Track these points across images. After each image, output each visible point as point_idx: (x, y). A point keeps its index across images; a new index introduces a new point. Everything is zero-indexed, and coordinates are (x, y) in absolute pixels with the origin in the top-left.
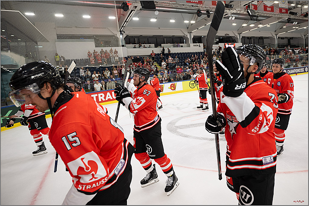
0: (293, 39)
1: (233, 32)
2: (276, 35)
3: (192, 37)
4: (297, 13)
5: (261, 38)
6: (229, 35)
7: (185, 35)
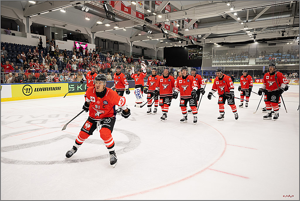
0: (146, 50)
1: (85, 28)
2: (132, 42)
3: (30, 24)
4: (152, 21)
5: (116, 43)
6: (80, 32)
7: (20, 18)
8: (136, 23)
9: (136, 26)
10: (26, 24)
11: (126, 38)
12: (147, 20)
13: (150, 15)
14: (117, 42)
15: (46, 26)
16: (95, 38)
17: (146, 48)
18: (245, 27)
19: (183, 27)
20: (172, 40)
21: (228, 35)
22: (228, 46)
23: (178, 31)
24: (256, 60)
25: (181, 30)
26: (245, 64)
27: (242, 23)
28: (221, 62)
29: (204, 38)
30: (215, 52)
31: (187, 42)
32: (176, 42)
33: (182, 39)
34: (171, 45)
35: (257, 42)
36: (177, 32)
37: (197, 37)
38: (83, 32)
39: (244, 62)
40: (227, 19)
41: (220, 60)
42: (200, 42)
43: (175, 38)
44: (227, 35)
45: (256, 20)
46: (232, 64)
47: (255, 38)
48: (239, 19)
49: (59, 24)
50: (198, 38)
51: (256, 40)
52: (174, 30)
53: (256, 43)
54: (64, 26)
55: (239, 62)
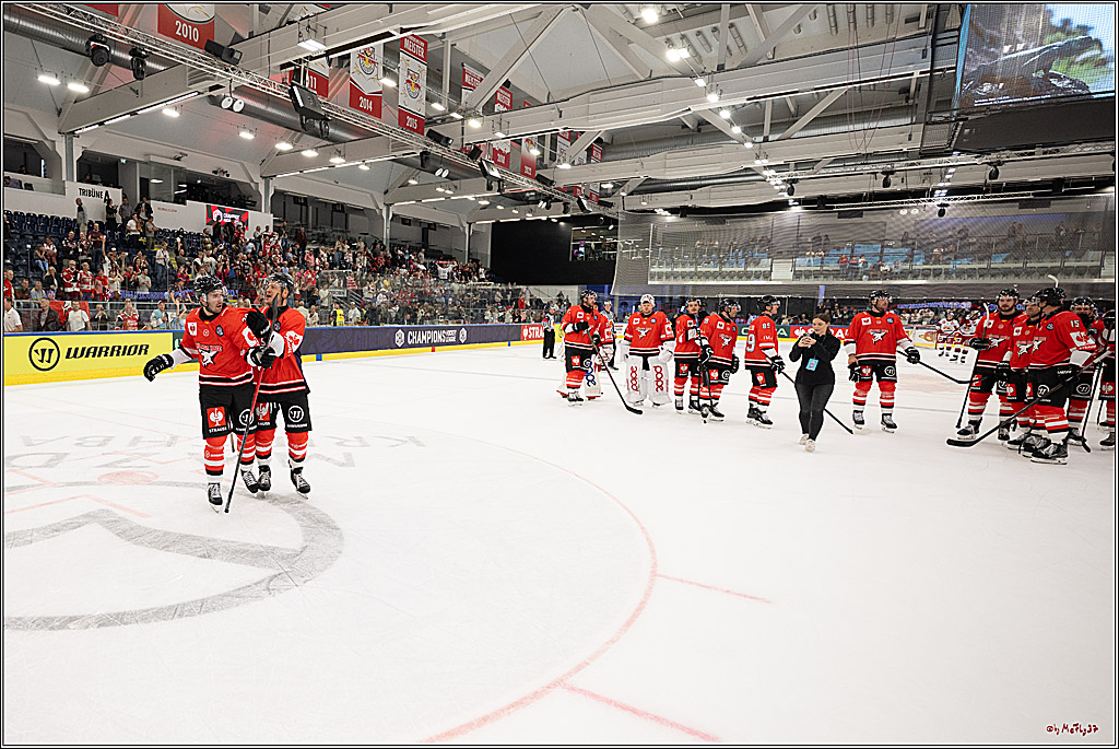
0: (435, 229)
1: (242, 164)
2: (388, 206)
3: (77, 155)
4: (448, 139)
5: (339, 209)
6: (228, 175)
7: (46, 139)
8: (398, 146)
9: (399, 154)
10: (63, 154)
11: (372, 195)
12: (432, 134)
13: (443, 121)
14: (342, 205)
15: (123, 161)
16: (271, 193)
17: (435, 224)
18: (758, 157)
19: (553, 158)
20: (520, 199)
21: (703, 182)
22: (703, 219)
23: (537, 171)
24: (794, 266)
25: (546, 167)
26: (758, 278)
27: (749, 145)
28: (680, 270)
29: (623, 191)
30: (659, 237)
31: (566, 204)
32: (531, 206)
33: (550, 197)
34: (515, 216)
35: (799, 207)
36: (533, 172)
37: (601, 189)
38: (236, 175)
39: (754, 269)
40: (701, 132)
41: (676, 265)
42: (610, 205)
43: (528, 194)
44: (698, 183)
45: (796, 135)
46: (714, 276)
47: (791, 192)
48: (737, 130)
49: (162, 154)
50: (603, 192)
51: (795, 200)
52: (524, 166)
53: (798, 209)
54: (178, 159)
55: (737, 269)
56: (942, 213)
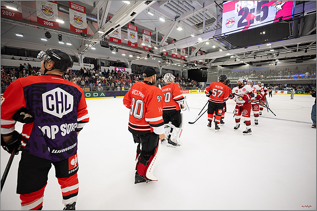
1: (124, 59)
2: (161, 67)
3: (83, 58)
6: (120, 61)
7: (76, 55)
10: (80, 58)
11: (157, 64)
15: (95, 59)
16: (131, 64)
22: (228, 67)
35: (248, 64)
38: (122, 61)
42: (206, 65)
49: (104, 57)
54: (108, 58)
55: (236, 78)
56: (276, 65)
